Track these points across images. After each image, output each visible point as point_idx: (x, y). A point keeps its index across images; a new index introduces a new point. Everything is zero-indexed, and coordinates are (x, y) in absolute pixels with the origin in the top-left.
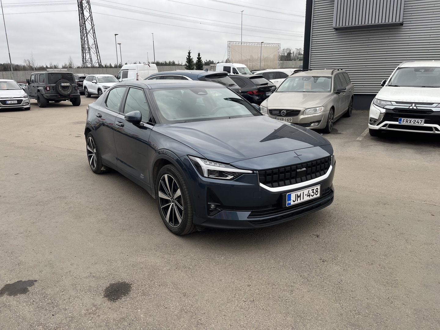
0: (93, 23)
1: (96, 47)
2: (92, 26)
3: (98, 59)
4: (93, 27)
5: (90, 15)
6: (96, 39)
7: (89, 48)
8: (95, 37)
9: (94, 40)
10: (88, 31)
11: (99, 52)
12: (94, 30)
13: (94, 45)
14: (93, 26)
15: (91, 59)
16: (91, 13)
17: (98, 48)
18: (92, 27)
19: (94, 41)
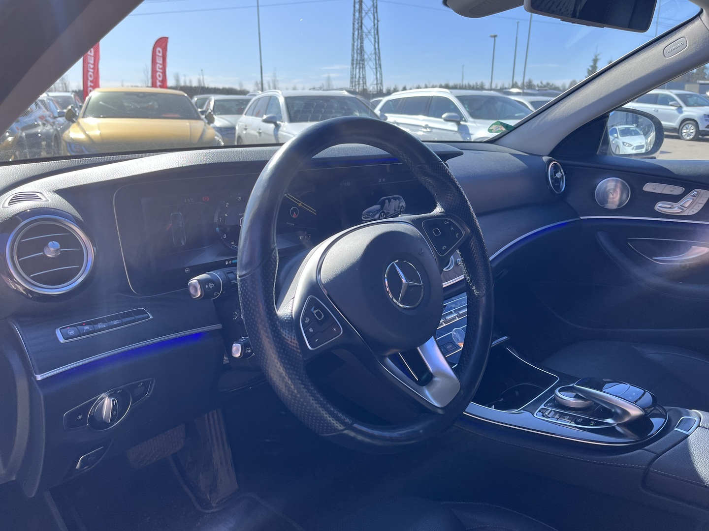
0: (376, 18)
1: (377, 58)
2: (374, 23)
3: (377, 78)
4: (376, 25)
5: (374, 4)
6: (378, 45)
7: (363, 60)
8: (377, 40)
9: (375, 46)
12: (377, 31)
13: (374, 56)
15: (364, 78)
17: (379, 59)
18: (374, 25)
19: (375, 48)
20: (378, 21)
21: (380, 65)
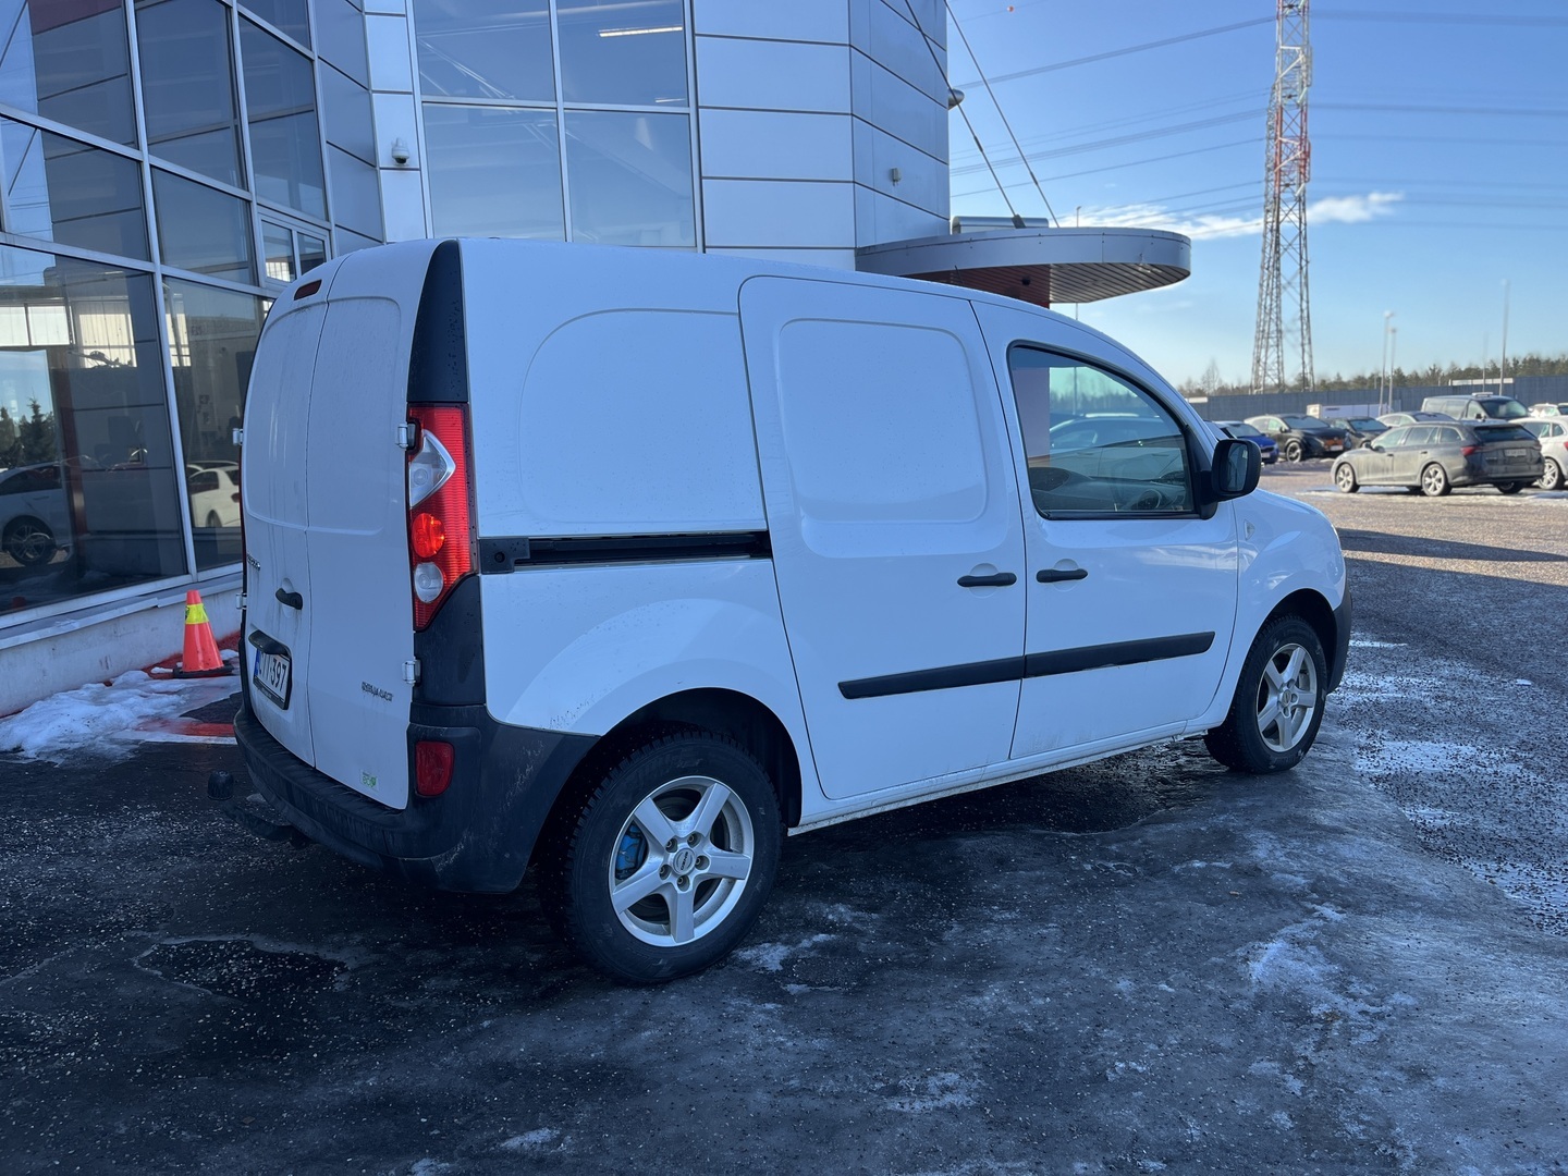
0: (1304, 257)
1: (1305, 328)
2: (1301, 265)
3: (1304, 363)
4: (1304, 269)
5: (1301, 232)
6: (1308, 302)
7: (1279, 331)
8: (1305, 297)
9: (1301, 306)
10: (1283, 282)
11: (1310, 343)
12: (1306, 277)
13: (1299, 323)
14: (1304, 263)
15: (1280, 363)
16: (1303, 227)
17: (1309, 327)
18: (1301, 268)
19: (1302, 310)
20: (1307, 262)
21: (1310, 340)
